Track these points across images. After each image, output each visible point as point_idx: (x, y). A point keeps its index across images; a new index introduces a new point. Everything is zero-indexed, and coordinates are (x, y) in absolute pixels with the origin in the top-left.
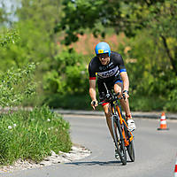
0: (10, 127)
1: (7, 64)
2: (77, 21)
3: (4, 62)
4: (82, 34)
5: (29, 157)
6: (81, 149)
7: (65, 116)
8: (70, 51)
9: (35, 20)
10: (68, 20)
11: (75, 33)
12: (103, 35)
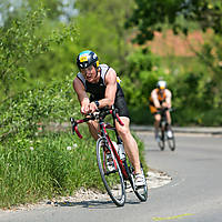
0: (69, 148)
1: (65, 69)
2: (153, 14)
3: (61, 66)
4: (159, 30)
5: (94, 186)
6: (158, 175)
7: (138, 133)
8: (145, 51)
9: (99, 13)
10: (142, 13)
11: (149, 29)
12: (185, 31)
